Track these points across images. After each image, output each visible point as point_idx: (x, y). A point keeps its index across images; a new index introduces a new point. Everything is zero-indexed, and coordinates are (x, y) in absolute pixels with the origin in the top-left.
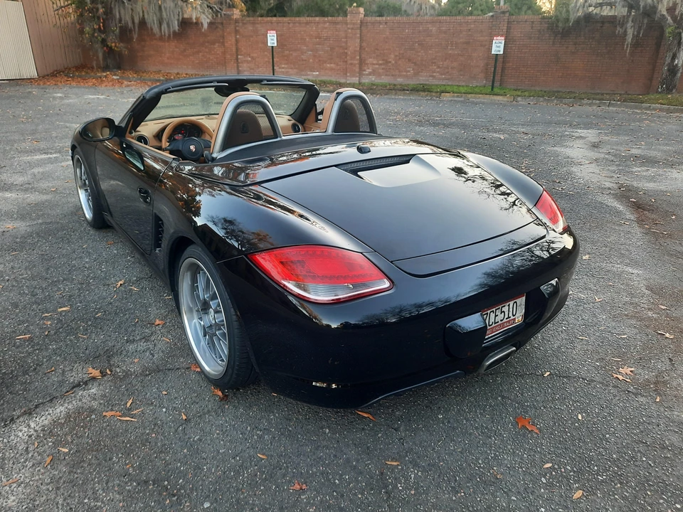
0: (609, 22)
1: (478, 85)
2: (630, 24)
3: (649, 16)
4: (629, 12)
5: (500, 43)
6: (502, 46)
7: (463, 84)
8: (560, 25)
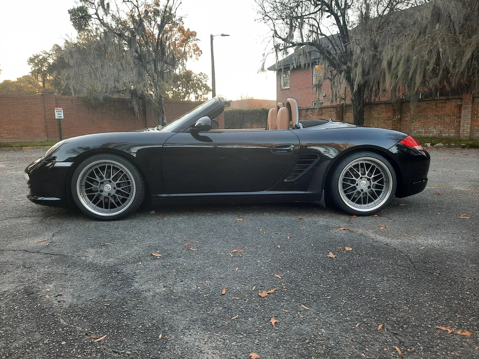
0: (117, 102)
1: (42, 140)
2: (134, 103)
3: (141, 99)
4: (132, 97)
5: (60, 111)
6: (62, 113)
7: (29, 141)
8: (92, 102)
